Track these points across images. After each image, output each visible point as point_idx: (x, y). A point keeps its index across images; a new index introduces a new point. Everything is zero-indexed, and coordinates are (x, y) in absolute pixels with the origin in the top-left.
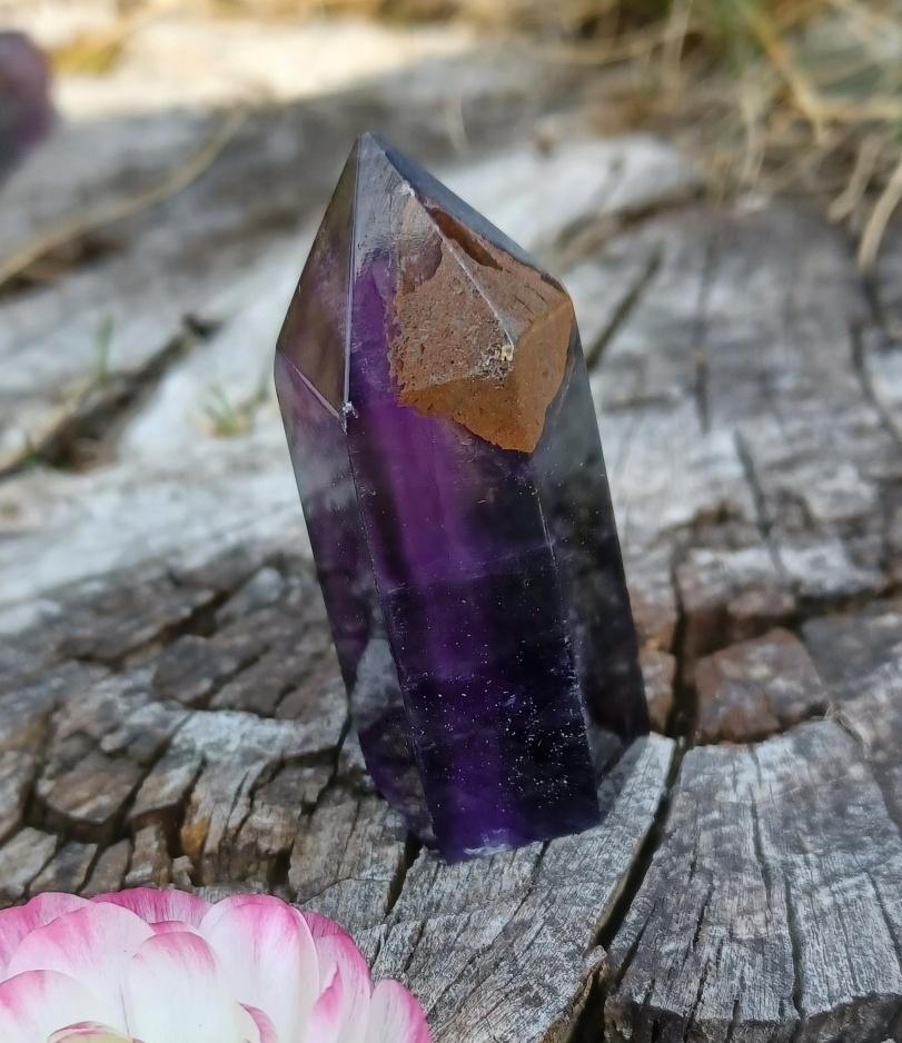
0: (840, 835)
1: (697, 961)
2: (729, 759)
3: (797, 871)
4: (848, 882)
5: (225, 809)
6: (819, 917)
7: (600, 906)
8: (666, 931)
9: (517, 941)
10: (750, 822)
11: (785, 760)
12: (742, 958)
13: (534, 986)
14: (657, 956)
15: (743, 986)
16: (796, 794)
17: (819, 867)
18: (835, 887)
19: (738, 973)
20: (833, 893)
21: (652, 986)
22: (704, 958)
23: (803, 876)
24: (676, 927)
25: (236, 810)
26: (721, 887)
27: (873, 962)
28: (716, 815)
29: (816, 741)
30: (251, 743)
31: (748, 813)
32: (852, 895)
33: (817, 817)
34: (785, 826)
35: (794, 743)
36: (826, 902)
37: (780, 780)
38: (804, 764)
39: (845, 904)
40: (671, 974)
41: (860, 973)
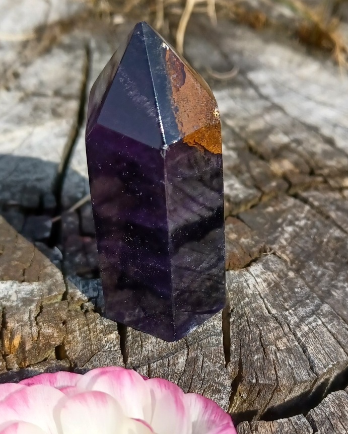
0: (297, 301)
1: (269, 361)
2: (240, 275)
3: (289, 318)
4: (311, 319)
5: (27, 329)
6: (306, 335)
7: (221, 345)
8: (252, 353)
9: (196, 366)
10: (262, 300)
11: (262, 273)
12: (286, 357)
13: (214, 384)
14: (252, 362)
15: (292, 369)
16: (273, 286)
17: (296, 315)
18: (306, 322)
19: (287, 363)
20: (307, 325)
21: (256, 375)
22: (272, 359)
23: (293, 320)
24: (254, 349)
25: (33, 328)
26: (263, 329)
27: (333, 350)
28: (247, 299)
29: (270, 264)
30: (22, 295)
31: (259, 297)
32: (314, 324)
33: (286, 295)
34: (275, 300)
35: (263, 265)
36: (306, 329)
37: (265, 281)
38: (271, 273)
39: (313, 328)
40: (262, 368)
41: (331, 355)
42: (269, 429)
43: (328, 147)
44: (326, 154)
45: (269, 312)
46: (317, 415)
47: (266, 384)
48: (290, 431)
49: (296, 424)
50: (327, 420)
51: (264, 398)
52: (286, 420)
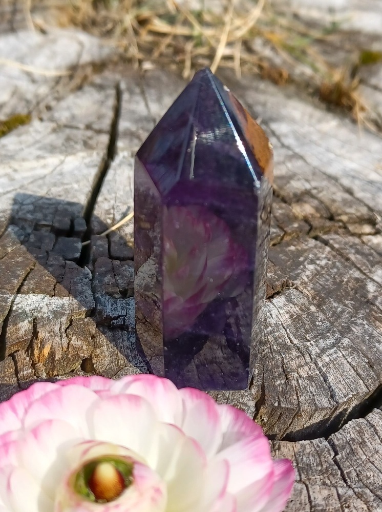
0: (318, 333)
1: (292, 387)
3: (310, 348)
4: (332, 351)
5: (58, 339)
6: (327, 365)
8: (274, 378)
10: (284, 330)
11: (285, 305)
12: (308, 384)
14: (275, 387)
15: (313, 395)
16: (296, 318)
17: (317, 346)
18: (327, 353)
19: (308, 390)
20: (328, 356)
21: (279, 399)
22: (294, 385)
23: (314, 350)
24: (277, 375)
25: (63, 339)
26: (286, 357)
27: (353, 381)
28: (270, 328)
29: (293, 297)
30: (53, 307)
31: (281, 327)
32: (335, 356)
33: (307, 327)
34: (297, 331)
35: (285, 298)
36: (327, 359)
37: (287, 313)
38: (293, 306)
39: (334, 360)
40: (284, 393)
41: (351, 385)
42: (292, 449)
43: (347, 196)
44: (345, 202)
45: (291, 341)
46: (338, 440)
47: (288, 408)
48: (311, 452)
49: (318, 446)
50: (347, 445)
51: (285, 423)
52: (308, 442)
